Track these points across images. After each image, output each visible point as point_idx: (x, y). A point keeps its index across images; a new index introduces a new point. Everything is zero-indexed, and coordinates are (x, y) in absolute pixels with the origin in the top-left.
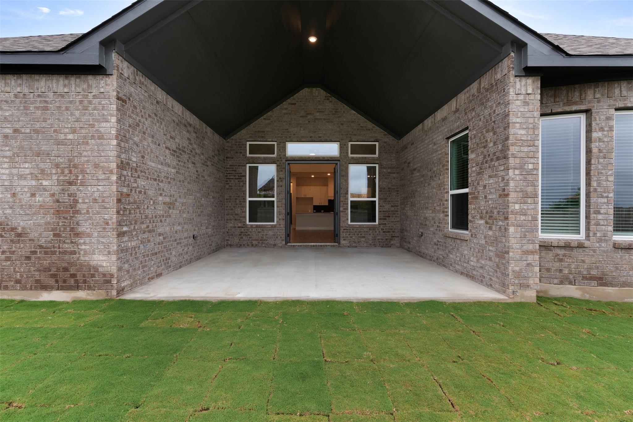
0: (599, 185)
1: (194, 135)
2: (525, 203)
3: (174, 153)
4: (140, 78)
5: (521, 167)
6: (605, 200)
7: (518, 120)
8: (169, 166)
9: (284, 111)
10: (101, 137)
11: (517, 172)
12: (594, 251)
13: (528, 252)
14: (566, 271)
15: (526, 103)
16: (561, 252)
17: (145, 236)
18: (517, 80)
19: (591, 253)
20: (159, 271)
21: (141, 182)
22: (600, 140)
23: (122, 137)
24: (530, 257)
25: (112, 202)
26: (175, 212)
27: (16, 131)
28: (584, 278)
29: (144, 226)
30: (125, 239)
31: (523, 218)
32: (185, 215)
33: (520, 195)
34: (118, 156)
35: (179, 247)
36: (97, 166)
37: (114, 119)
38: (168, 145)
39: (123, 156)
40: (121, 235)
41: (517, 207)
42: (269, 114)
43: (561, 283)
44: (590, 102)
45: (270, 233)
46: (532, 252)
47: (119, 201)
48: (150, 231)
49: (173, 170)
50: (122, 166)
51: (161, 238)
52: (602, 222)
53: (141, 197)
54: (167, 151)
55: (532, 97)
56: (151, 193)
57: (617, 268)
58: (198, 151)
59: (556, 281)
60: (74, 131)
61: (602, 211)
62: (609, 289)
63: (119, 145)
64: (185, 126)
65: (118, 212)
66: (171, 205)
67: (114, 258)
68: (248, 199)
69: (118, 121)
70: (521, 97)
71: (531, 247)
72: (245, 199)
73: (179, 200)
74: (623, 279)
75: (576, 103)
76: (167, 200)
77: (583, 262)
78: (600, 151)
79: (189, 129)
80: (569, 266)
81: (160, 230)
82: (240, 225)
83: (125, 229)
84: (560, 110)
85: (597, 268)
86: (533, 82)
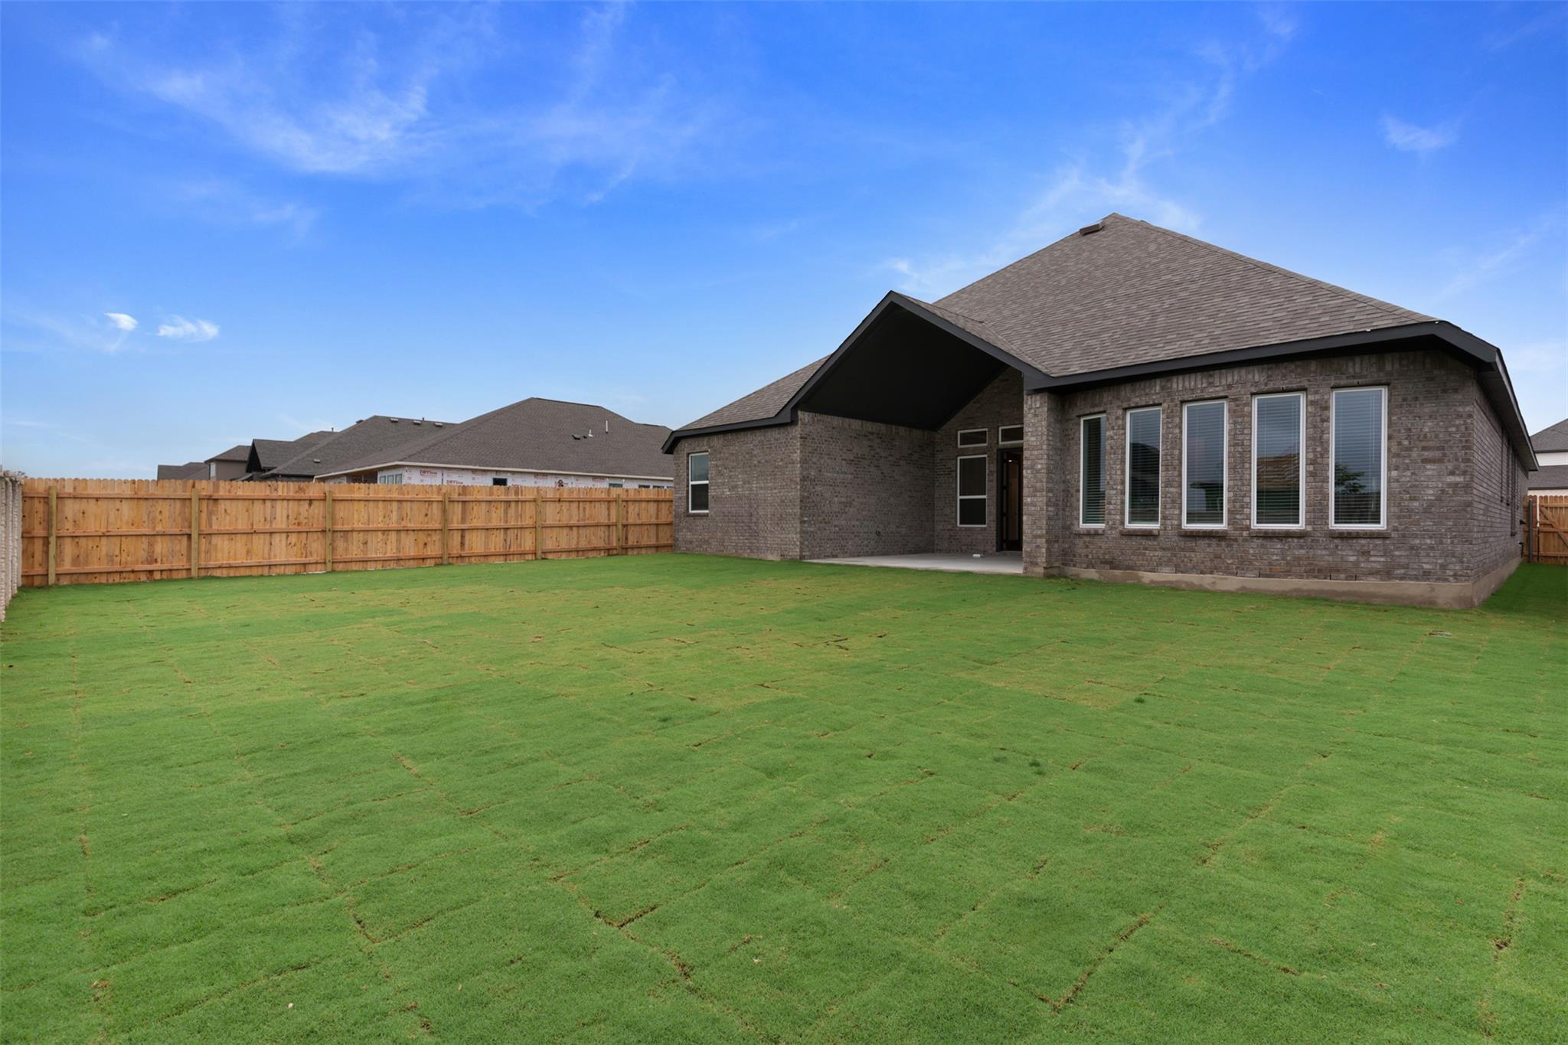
0: (1111, 478)
1: (878, 441)
2: (1035, 496)
3: (850, 462)
4: (819, 417)
5: (1032, 468)
6: (1115, 492)
7: (1030, 430)
8: (845, 473)
9: (995, 391)
10: (793, 463)
11: (1029, 471)
12: (1107, 538)
13: (1037, 537)
14: (1090, 557)
15: (1036, 415)
16: (1087, 539)
17: (821, 525)
18: (1029, 397)
19: (1106, 539)
20: (834, 553)
21: (818, 489)
22: (1112, 438)
23: (804, 461)
24: (1039, 540)
25: (798, 502)
26: (852, 510)
27: (759, 462)
28: (1102, 563)
29: (820, 518)
30: (806, 525)
31: (1033, 508)
32: (864, 513)
33: (1031, 489)
34: (801, 474)
35: (857, 539)
36: (791, 480)
37: (798, 452)
38: (845, 457)
39: (805, 473)
40: (803, 522)
41: (1029, 499)
42: (980, 395)
43: (1088, 567)
44: (1105, 404)
45: (980, 537)
46: (1040, 537)
47: (801, 501)
48: (826, 523)
49: (850, 476)
50: (804, 479)
51: (837, 529)
52: (1113, 512)
53: (819, 498)
54: (844, 462)
55: (1040, 410)
56: (827, 495)
57: (1122, 553)
58: (883, 454)
59: (1084, 565)
60: (782, 460)
61: (1113, 502)
62: (1117, 572)
63: (801, 466)
64: (865, 436)
65: (801, 508)
66: (848, 504)
67: (798, 536)
68: (959, 497)
69: (801, 452)
70: (1033, 411)
71: (1039, 532)
72: (956, 497)
73: (856, 500)
74: (1126, 563)
75: (1096, 406)
76: (844, 500)
77: (1101, 547)
78: (1112, 448)
79: (871, 437)
80: (1091, 553)
81: (836, 523)
82: (949, 527)
83: (806, 519)
84: (1088, 412)
85: (1109, 552)
86: (1041, 398)
